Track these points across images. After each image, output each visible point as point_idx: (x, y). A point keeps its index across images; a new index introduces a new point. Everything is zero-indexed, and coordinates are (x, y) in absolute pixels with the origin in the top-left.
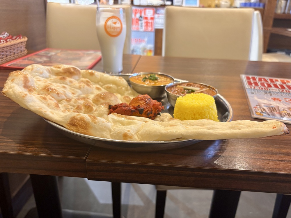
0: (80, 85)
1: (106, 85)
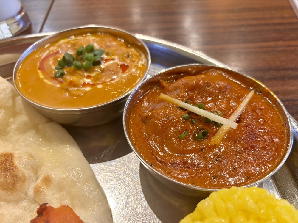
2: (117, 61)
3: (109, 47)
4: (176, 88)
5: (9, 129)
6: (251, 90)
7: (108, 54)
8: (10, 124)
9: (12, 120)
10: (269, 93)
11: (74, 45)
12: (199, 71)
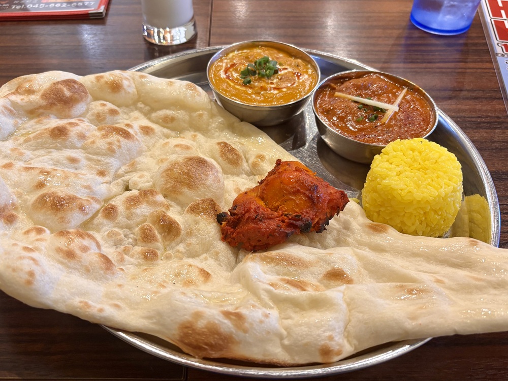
0: (110, 144)
1: (162, 113)
2: (290, 70)
3: (277, 58)
4: (347, 88)
5: (210, 128)
6: (404, 88)
7: (281, 64)
8: (210, 124)
9: (211, 120)
10: (419, 89)
11: (247, 58)
12: (359, 75)
